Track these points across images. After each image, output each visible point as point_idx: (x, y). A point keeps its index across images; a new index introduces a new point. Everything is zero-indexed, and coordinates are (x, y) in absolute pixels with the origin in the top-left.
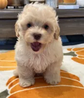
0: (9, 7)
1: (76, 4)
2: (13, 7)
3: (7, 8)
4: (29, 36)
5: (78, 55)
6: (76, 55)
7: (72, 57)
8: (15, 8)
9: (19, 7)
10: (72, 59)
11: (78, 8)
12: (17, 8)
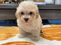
0: (6, 2)
1: (44, 2)
2: (9, 3)
3: (5, 3)
4: (22, 19)
11: (45, 4)
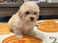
5: (40, 26)
6: (39, 27)
7: (37, 27)
8: (8, 2)
9: (10, 2)
10: (37, 28)
12: (9, 2)
